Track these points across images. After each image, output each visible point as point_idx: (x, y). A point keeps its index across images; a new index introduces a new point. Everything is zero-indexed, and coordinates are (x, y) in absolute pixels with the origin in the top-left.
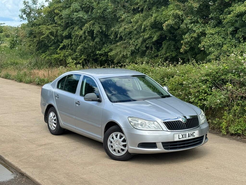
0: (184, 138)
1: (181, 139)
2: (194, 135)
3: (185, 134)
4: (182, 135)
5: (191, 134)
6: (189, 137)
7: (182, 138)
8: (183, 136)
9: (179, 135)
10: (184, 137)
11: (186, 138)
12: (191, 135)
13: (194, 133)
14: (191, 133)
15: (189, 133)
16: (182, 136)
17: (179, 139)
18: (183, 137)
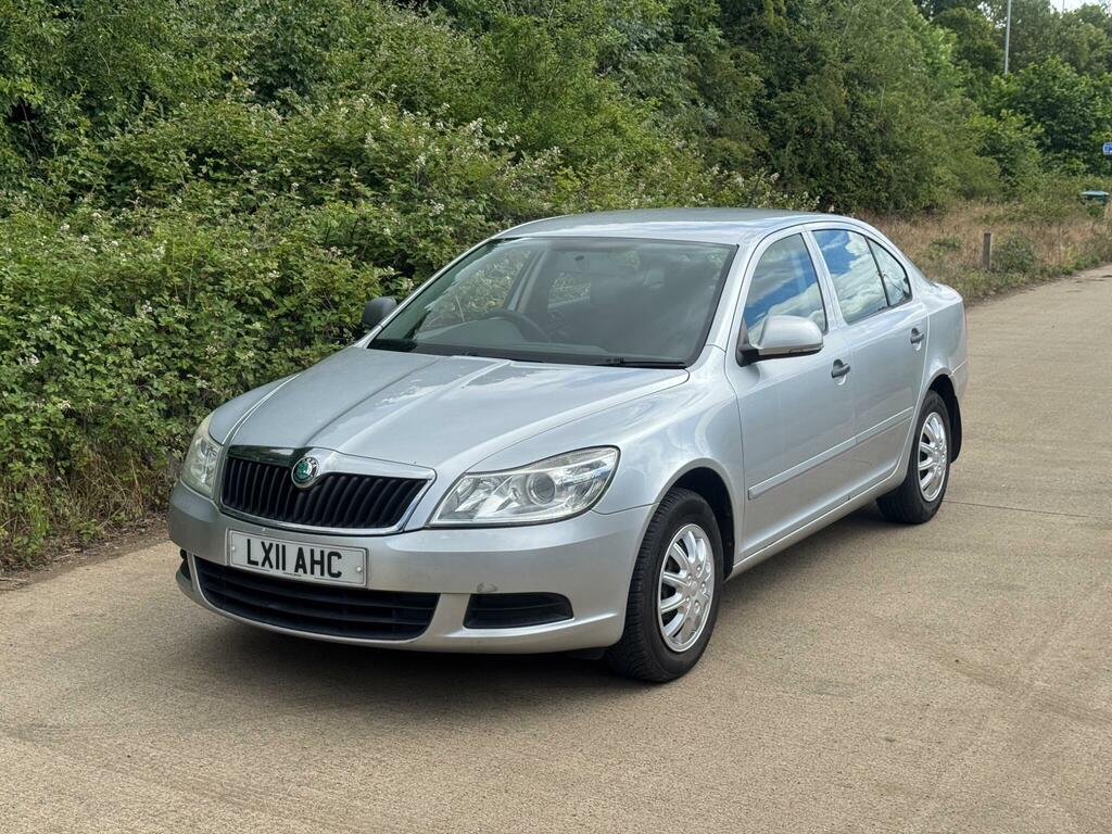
0: (271, 567)
1: (256, 563)
2: (334, 571)
3: (277, 546)
4: (263, 544)
5: (317, 557)
6: (301, 570)
7: (263, 565)
8: (267, 552)
9: (249, 541)
10: (274, 564)
11: (284, 568)
12: (313, 562)
13: (334, 558)
14: (312, 551)
15: (300, 550)
16: (264, 554)
17: (250, 562)
18: (267, 558)
